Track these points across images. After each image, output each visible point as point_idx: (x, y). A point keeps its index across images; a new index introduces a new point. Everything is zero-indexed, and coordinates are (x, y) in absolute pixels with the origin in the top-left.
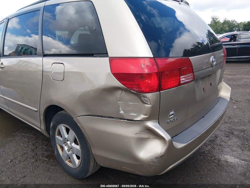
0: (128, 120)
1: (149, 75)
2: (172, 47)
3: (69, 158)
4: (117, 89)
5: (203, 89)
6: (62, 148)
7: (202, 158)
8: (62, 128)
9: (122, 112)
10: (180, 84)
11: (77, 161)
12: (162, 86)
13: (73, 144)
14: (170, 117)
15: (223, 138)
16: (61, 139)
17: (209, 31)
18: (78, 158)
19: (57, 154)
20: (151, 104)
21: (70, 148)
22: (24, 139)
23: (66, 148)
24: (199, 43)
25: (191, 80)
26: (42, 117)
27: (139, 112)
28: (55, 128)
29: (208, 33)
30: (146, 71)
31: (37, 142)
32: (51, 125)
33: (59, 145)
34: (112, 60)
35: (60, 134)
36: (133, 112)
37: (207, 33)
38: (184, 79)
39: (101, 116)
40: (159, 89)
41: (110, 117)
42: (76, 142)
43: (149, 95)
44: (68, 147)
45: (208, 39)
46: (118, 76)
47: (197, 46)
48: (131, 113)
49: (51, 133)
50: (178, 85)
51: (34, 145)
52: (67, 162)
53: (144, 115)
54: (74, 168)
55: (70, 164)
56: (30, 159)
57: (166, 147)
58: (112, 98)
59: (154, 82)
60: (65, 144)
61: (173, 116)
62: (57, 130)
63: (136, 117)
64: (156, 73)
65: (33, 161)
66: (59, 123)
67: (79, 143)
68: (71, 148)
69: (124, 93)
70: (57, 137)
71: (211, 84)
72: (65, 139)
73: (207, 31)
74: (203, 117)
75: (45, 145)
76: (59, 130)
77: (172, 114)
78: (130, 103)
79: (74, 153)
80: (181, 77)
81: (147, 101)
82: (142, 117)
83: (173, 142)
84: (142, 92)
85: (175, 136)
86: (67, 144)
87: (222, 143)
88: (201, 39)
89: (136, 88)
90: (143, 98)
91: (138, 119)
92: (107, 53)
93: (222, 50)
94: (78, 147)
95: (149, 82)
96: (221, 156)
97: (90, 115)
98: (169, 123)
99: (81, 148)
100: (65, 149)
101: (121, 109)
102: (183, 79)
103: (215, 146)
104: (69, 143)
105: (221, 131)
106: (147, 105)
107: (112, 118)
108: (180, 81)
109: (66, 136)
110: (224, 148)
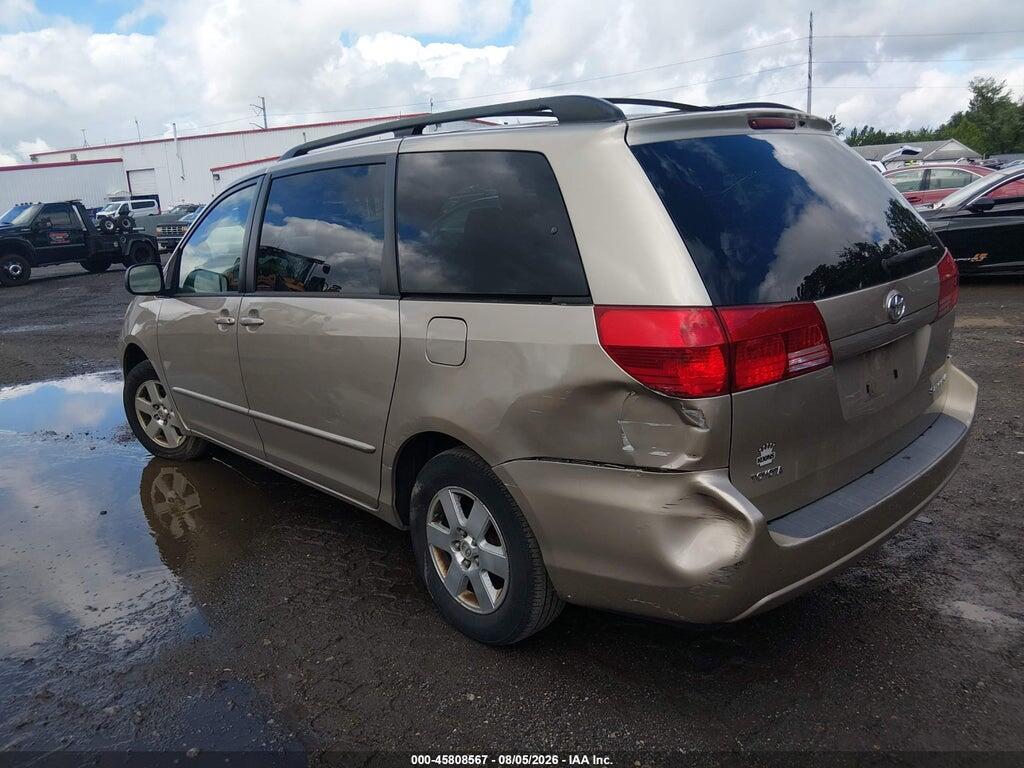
0: (643, 468)
1: (701, 352)
2: (775, 257)
3: (469, 586)
4: (616, 386)
5: (868, 386)
6: (447, 558)
7: (877, 606)
8: (450, 499)
9: (629, 448)
10: (787, 375)
11: (493, 593)
12: (737, 381)
13: (483, 544)
14: (762, 464)
15: (959, 552)
16: (446, 531)
17: (894, 204)
18: (497, 582)
19: (429, 575)
20: (706, 426)
21: (473, 557)
22: (312, 542)
23: (459, 557)
24: (862, 246)
25: (821, 361)
26: (388, 469)
27: (675, 449)
28: (426, 497)
29: (891, 211)
30: (693, 340)
31: (352, 551)
32: (416, 490)
33: (437, 549)
34: (601, 311)
35: (441, 518)
36: (660, 447)
37: (889, 213)
38: (800, 361)
39: (571, 461)
40: (730, 386)
41: (595, 463)
42: (491, 536)
43: (702, 403)
44: (467, 552)
45: (895, 231)
46: (621, 354)
47: (858, 255)
48: (655, 450)
49: (413, 516)
50: (783, 375)
51: (345, 557)
52: (461, 599)
53: (689, 455)
54: (485, 612)
55: (469, 605)
56: (345, 593)
57: (748, 540)
58: (601, 412)
59: (715, 368)
60: (457, 545)
61: (770, 461)
62: (434, 504)
63: (668, 460)
64: (721, 347)
65: (354, 599)
66: (441, 483)
67: (501, 538)
68: (477, 556)
69: (634, 398)
70: (432, 525)
71: (895, 372)
72: (460, 529)
73: (889, 205)
74: (871, 472)
75: (381, 559)
76: (440, 506)
77: (768, 457)
78: (651, 424)
79: (484, 570)
80: (791, 355)
81: (698, 419)
82: (683, 460)
83: (771, 532)
84: (682, 395)
85: (778, 518)
86: (466, 543)
87: (950, 566)
88: (869, 229)
89: (667, 385)
90: (685, 411)
91: (674, 465)
92: (590, 295)
93: (935, 266)
94: (499, 551)
95: (703, 368)
96: (943, 603)
97: (540, 458)
98: (759, 480)
99: (508, 552)
100: (455, 559)
101: (625, 439)
102: (797, 360)
103: (927, 575)
104: (469, 540)
105: (956, 529)
106: (696, 429)
107: (602, 464)
108: (787, 366)
109: (462, 521)
110: (955, 582)
